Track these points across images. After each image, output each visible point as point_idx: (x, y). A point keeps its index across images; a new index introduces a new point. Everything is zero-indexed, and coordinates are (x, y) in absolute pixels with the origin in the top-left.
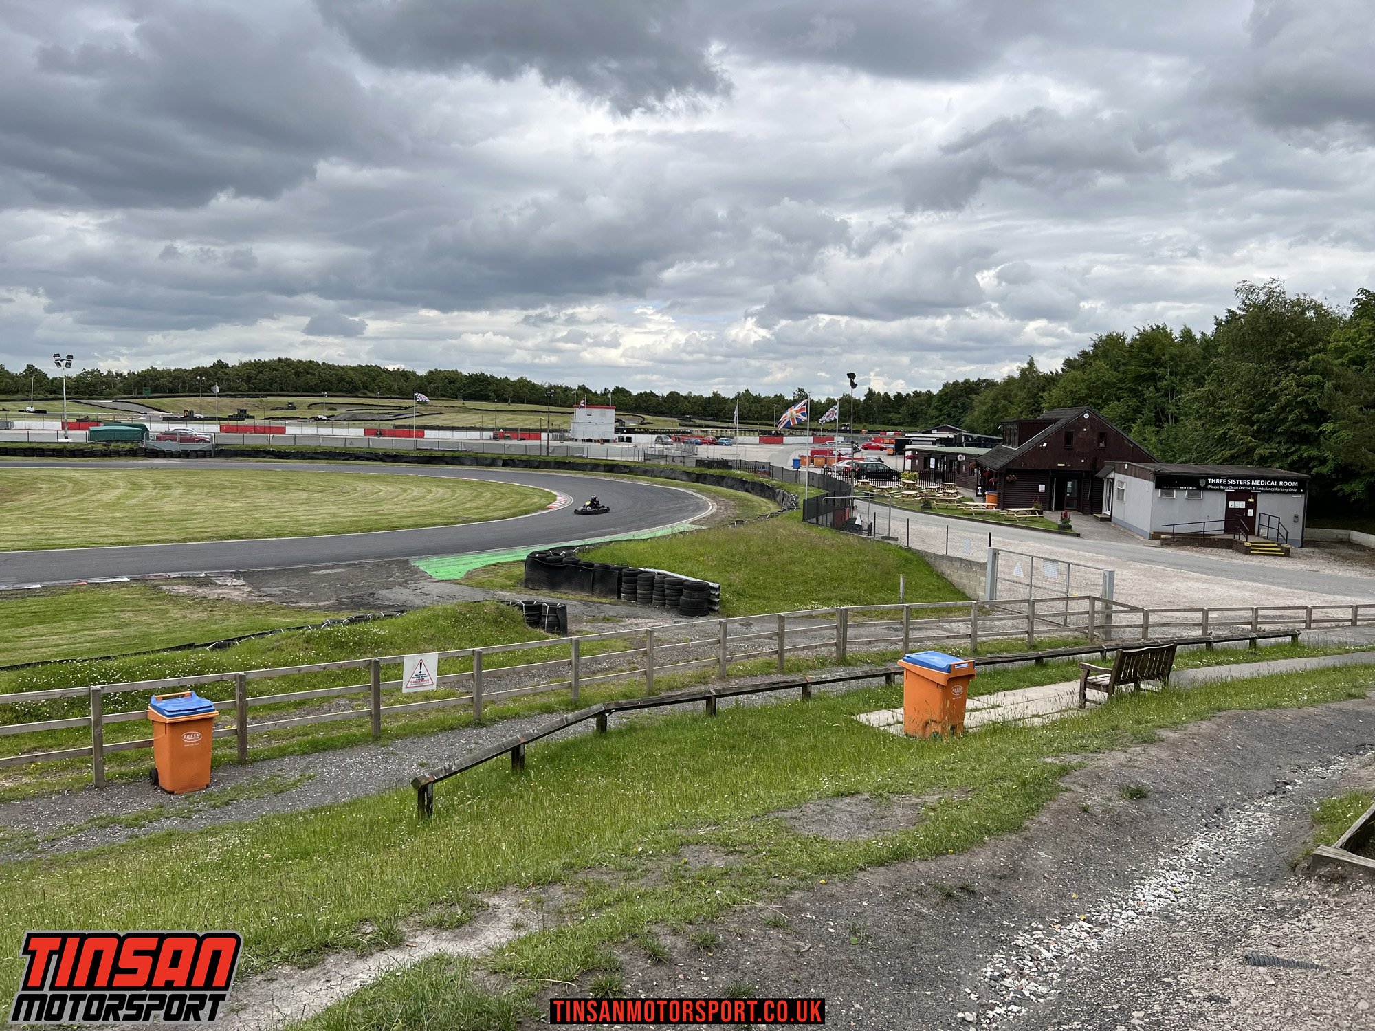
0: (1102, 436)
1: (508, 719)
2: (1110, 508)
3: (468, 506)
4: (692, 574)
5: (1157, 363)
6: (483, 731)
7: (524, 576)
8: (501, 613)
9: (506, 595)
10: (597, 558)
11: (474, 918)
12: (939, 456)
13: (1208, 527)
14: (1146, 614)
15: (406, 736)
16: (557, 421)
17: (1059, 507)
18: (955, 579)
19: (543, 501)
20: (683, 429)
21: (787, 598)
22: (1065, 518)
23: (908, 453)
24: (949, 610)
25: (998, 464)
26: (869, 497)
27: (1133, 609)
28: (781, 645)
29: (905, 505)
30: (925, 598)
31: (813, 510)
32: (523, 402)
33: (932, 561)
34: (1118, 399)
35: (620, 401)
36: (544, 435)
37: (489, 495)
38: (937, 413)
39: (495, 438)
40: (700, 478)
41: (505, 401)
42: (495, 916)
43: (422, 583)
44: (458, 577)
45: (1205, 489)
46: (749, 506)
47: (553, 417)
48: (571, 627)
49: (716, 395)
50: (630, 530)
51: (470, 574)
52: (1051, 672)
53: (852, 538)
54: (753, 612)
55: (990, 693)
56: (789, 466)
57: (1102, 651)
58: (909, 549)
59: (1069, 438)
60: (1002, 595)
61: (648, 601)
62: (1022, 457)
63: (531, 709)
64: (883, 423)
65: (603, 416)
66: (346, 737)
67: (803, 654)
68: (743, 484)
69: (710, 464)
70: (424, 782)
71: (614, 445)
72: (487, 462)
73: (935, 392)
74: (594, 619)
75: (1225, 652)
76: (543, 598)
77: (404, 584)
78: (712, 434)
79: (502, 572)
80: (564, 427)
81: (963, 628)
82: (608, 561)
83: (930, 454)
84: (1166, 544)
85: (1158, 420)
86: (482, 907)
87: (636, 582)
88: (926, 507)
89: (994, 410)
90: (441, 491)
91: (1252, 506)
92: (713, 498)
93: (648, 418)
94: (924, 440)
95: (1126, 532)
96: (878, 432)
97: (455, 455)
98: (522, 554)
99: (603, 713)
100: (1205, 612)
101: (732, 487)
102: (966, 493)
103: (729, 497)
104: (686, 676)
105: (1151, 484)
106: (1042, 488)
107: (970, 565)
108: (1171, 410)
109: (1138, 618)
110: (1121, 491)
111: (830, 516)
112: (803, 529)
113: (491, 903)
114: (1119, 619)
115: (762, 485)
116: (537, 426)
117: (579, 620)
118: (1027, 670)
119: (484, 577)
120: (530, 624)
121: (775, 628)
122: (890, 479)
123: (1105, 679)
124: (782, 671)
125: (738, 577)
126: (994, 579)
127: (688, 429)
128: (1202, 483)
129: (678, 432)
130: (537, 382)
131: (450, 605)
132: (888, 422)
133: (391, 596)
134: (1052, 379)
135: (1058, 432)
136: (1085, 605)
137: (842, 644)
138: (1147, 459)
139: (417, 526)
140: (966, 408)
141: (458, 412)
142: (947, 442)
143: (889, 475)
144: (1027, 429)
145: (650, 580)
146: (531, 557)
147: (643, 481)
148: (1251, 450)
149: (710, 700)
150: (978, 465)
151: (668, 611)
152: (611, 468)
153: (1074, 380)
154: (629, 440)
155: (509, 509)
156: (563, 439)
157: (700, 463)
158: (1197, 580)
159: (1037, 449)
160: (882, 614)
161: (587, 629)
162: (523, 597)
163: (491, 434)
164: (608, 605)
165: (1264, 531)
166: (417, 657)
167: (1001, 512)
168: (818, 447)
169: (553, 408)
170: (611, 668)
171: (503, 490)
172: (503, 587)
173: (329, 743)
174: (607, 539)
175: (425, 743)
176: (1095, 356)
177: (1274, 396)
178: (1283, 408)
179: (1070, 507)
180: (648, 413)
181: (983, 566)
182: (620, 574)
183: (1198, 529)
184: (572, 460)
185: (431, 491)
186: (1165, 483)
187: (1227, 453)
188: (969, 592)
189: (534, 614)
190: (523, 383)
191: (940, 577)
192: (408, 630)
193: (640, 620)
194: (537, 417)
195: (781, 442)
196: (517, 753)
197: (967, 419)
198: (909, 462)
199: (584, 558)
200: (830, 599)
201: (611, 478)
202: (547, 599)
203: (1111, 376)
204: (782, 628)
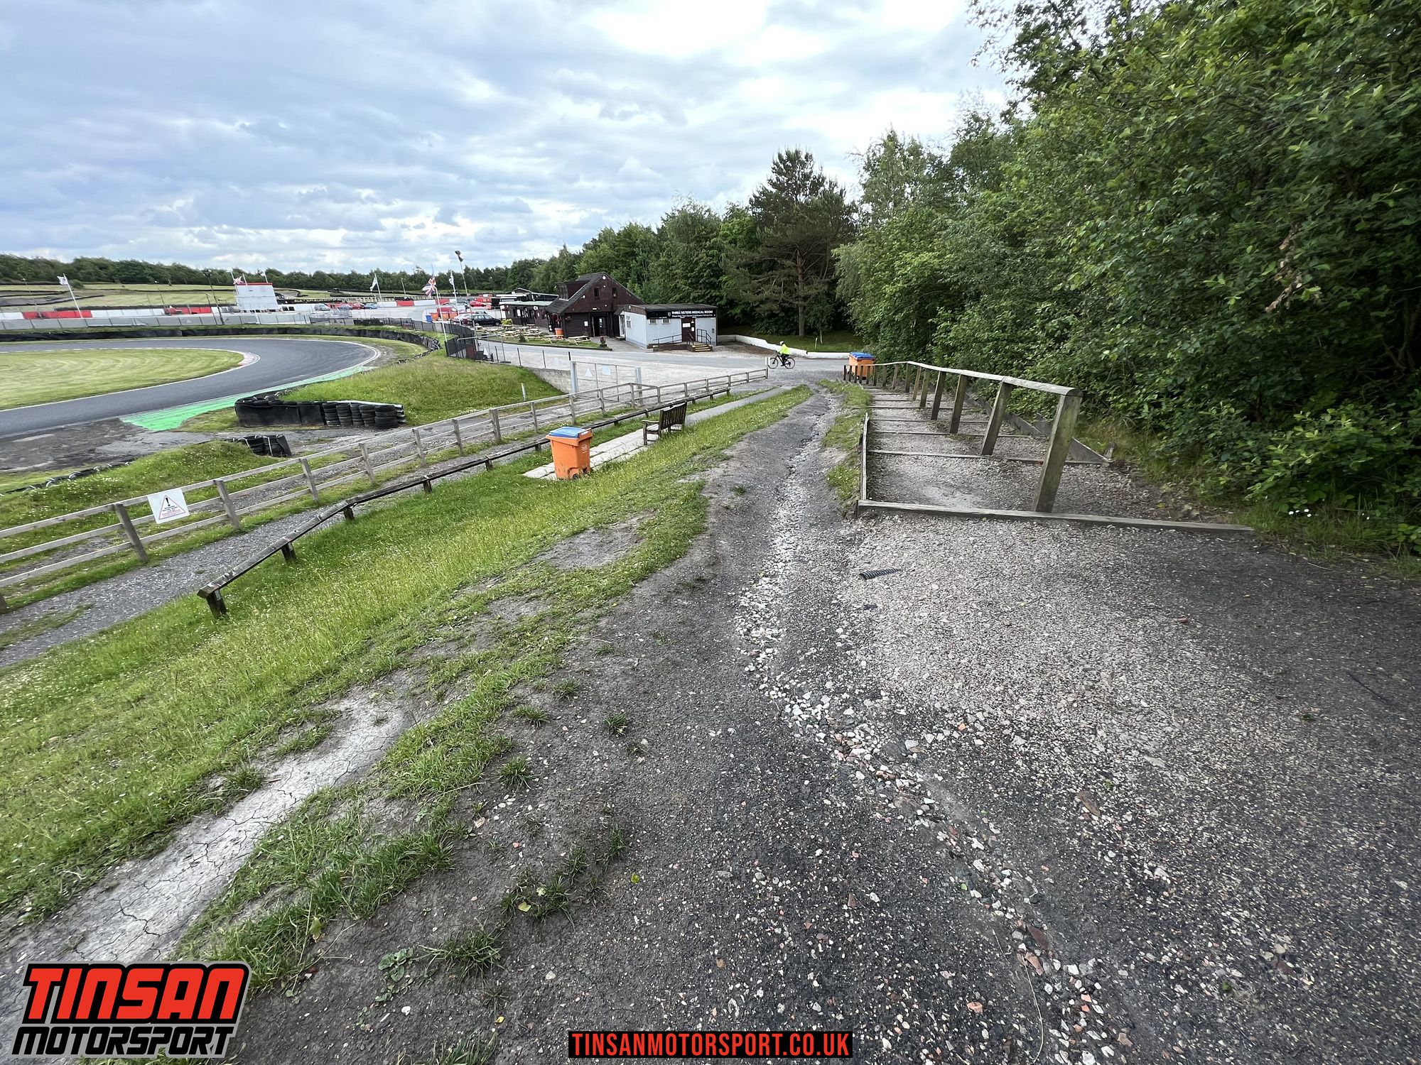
0: (614, 290)
1: (265, 523)
2: (624, 332)
3: (161, 369)
4: (378, 401)
5: (633, 245)
6: (246, 536)
7: (237, 419)
8: (229, 448)
9: (228, 435)
10: (297, 397)
11: (331, 729)
12: (523, 308)
13: (675, 339)
14: (658, 389)
15: (175, 554)
16: (223, 297)
17: (597, 335)
18: (553, 382)
19: (233, 360)
20: (335, 299)
21: (451, 408)
22: (602, 340)
23: (502, 307)
24: (554, 402)
25: (560, 310)
26: (485, 338)
27: (652, 387)
28: (459, 439)
29: (508, 341)
30: (539, 396)
31: (452, 348)
32: (183, 283)
33: (536, 373)
34: (617, 268)
35: (275, 279)
36: (214, 309)
37: (180, 360)
38: (512, 281)
39: (167, 313)
40: (360, 333)
41: (165, 282)
42: (352, 719)
43: (139, 436)
44: (175, 426)
45: (671, 317)
46: (406, 350)
47: (218, 295)
48: (294, 450)
49: (354, 273)
50: (318, 374)
51: (186, 424)
52: (625, 428)
53: (485, 365)
54: (430, 421)
55: (596, 445)
56: (424, 320)
57: (646, 412)
58: (522, 367)
59: (596, 291)
60: (582, 389)
61: (349, 424)
62: (572, 306)
63: (282, 514)
64: (480, 289)
65: (264, 291)
66: (114, 568)
67: (473, 442)
68: (394, 335)
69: (366, 322)
70: (210, 591)
71: (280, 314)
72: (168, 333)
73: (509, 267)
74: (310, 442)
75: (701, 404)
76: (261, 433)
77: (122, 438)
78: (359, 302)
79: (215, 418)
80: (231, 302)
81: (564, 411)
82: (307, 399)
83: (516, 307)
84: (656, 350)
85: (639, 280)
86: (335, 715)
87: (336, 411)
88: (522, 340)
89: (547, 277)
90: (129, 361)
91: (693, 325)
92: (376, 346)
93: (303, 292)
94: (510, 298)
95: (633, 346)
96: (477, 295)
97: (131, 329)
98: (231, 401)
99: (348, 507)
100: (685, 384)
101: (387, 338)
102: (543, 330)
103: (387, 345)
104: (397, 470)
105: (645, 317)
106: (586, 324)
107: (560, 373)
108: (645, 273)
109: (655, 392)
110: (629, 322)
111: (464, 351)
112: (449, 361)
113: (342, 709)
114: (645, 394)
115: (409, 334)
116: (205, 302)
117: (297, 445)
118: (612, 429)
119: (201, 424)
120: (257, 453)
121: (452, 428)
122: (494, 325)
123: (656, 427)
124: (463, 455)
125: (414, 399)
126: (576, 380)
127: (339, 299)
128: (669, 314)
129: (331, 301)
130: (193, 267)
131: (175, 450)
132: (482, 288)
133: (112, 450)
134: (578, 258)
135: (590, 289)
136: (628, 388)
137: (497, 432)
138: (638, 303)
139: (115, 390)
140: (530, 277)
141: (121, 293)
142: (523, 299)
143: (493, 322)
144: (573, 287)
145: (347, 409)
146: (239, 403)
147: (315, 339)
148: (689, 294)
149: (426, 483)
150: (547, 312)
151: (368, 428)
152: (284, 331)
153: (591, 256)
154: (292, 309)
155: (203, 369)
156: (231, 311)
157: (357, 322)
158: (676, 368)
159: (580, 300)
160: (515, 410)
161: (308, 449)
162: (243, 434)
163: (162, 311)
164: (318, 431)
165: (700, 339)
166: (162, 495)
167: (567, 340)
168: (440, 306)
169: (215, 287)
170: (337, 474)
171: (191, 354)
172: (222, 429)
173: (98, 576)
174: (301, 383)
175: (196, 556)
176: (600, 241)
177: (697, 263)
178: (701, 269)
179: (603, 334)
180: (302, 288)
181: (568, 373)
182: (321, 408)
183: (670, 340)
184: (247, 327)
185: (119, 361)
186: (652, 315)
187: (678, 296)
188: (563, 390)
189: (259, 446)
190: (178, 268)
191: (544, 382)
192: (143, 475)
193: (348, 438)
194: (203, 295)
195: (412, 305)
196: (286, 550)
197: (532, 284)
198: (504, 313)
199: (286, 399)
200: (480, 405)
201: (287, 338)
202: (265, 433)
203: (610, 253)
204: (457, 427)
